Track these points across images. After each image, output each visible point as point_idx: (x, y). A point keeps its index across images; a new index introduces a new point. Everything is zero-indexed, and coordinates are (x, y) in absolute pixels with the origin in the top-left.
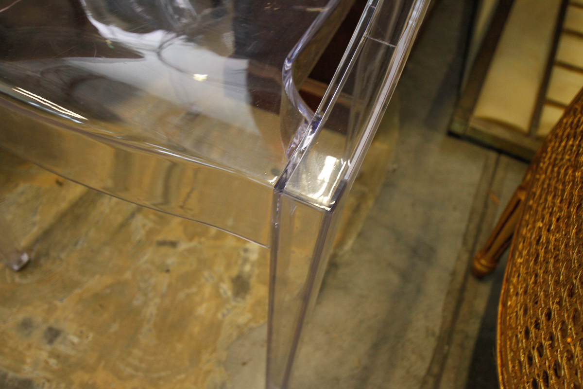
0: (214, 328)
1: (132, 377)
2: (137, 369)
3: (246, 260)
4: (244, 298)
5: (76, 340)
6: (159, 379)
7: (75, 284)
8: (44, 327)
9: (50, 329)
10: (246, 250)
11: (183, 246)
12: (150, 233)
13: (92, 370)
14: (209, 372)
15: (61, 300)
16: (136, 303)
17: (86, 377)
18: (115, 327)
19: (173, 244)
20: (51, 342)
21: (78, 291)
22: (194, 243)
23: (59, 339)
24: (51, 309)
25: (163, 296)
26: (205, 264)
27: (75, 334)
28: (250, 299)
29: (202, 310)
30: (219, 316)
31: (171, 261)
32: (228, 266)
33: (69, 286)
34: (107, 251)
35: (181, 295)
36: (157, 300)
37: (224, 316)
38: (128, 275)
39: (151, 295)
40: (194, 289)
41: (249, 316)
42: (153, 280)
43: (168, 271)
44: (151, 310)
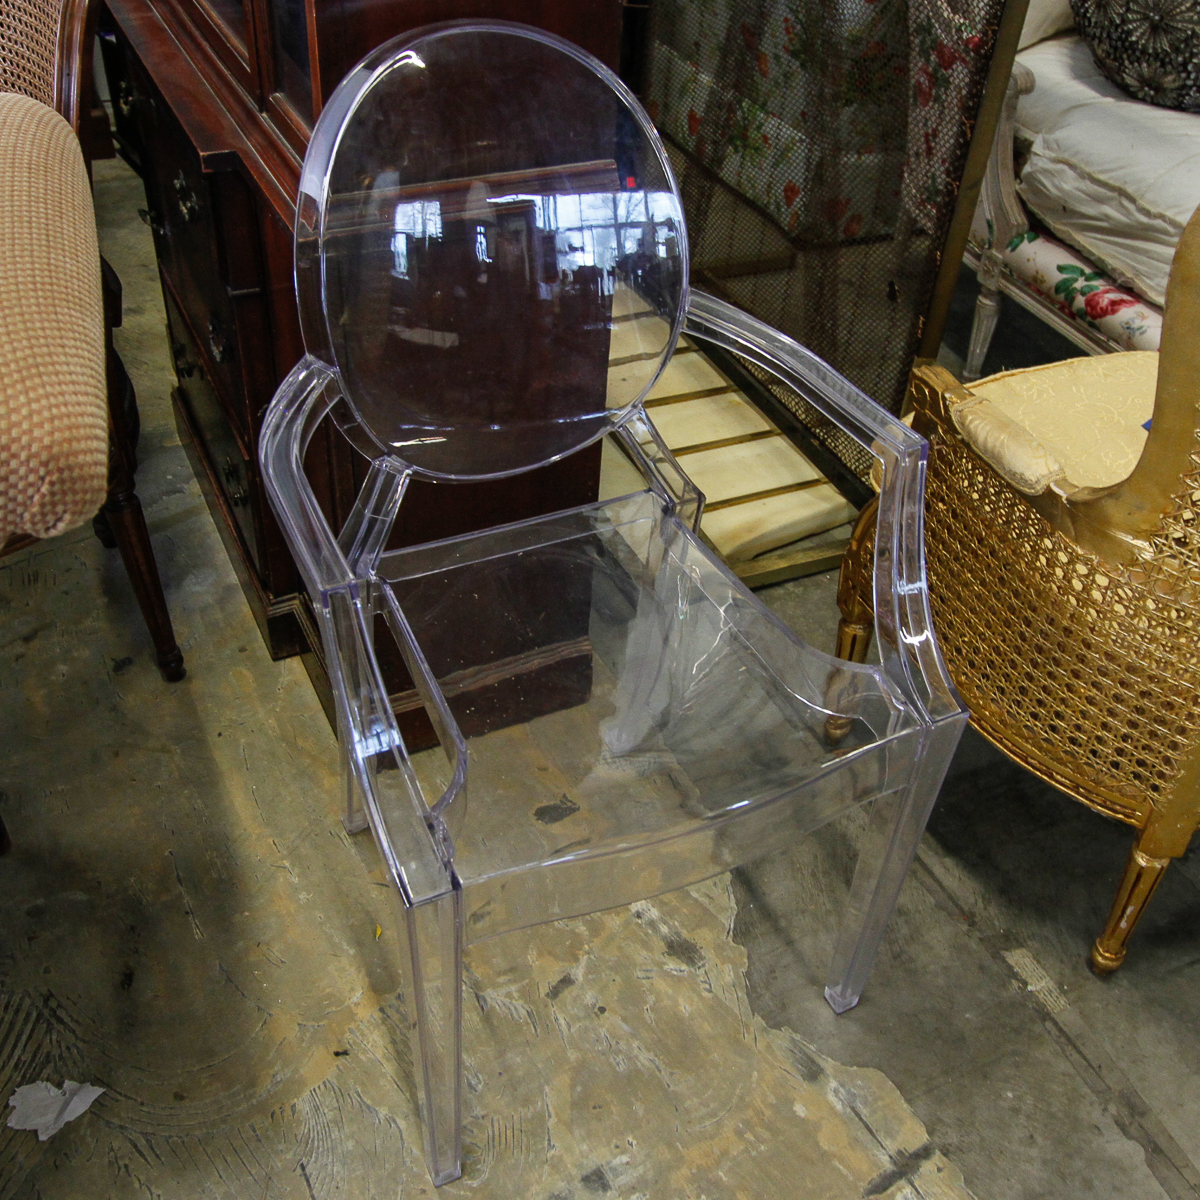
0: (717, 1009)
1: (719, 1124)
2: (713, 1114)
3: (652, 924)
4: (702, 958)
5: (625, 1159)
6: (741, 1098)
7: (540, 1119)
8: (579, 1185)
9: (586, 1179)
10: (639, 915)
11: (579, 973)
12: (526, 994)
13: (680, 1160)
14: (769, 1047)
15: (551, 1146)
16: (622, 1068)
17: (685, 1171)
18: (639, 1108)
19: (567, 981)
20: (605, 1187)
21: (551, 1122)
22: (584, 959)
23: (609, 1176)
24: (556, 1165)
25: (634, 1035)
26: (623, 966)
27: (615, 1156)
28: (709, 954)
29: (685, 1008)
30: (705, 994)
31: (589, 998)
32: (646, 945)
33: (537, 1127)
34: (515, 1058)
35: (649, 1016)
36: (635, 1044)
37: (710, 991)
38: (573, 1055)
39: (623, 1046)
40: (651, 999)
41: (728, 967)
42: (603, 1032)
43: (602, 1010)
44: (644, 1058)
